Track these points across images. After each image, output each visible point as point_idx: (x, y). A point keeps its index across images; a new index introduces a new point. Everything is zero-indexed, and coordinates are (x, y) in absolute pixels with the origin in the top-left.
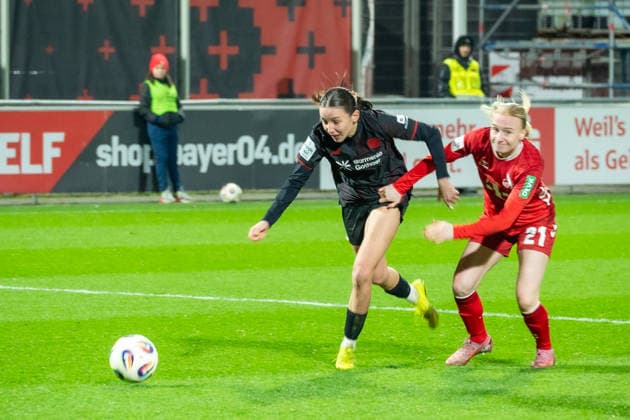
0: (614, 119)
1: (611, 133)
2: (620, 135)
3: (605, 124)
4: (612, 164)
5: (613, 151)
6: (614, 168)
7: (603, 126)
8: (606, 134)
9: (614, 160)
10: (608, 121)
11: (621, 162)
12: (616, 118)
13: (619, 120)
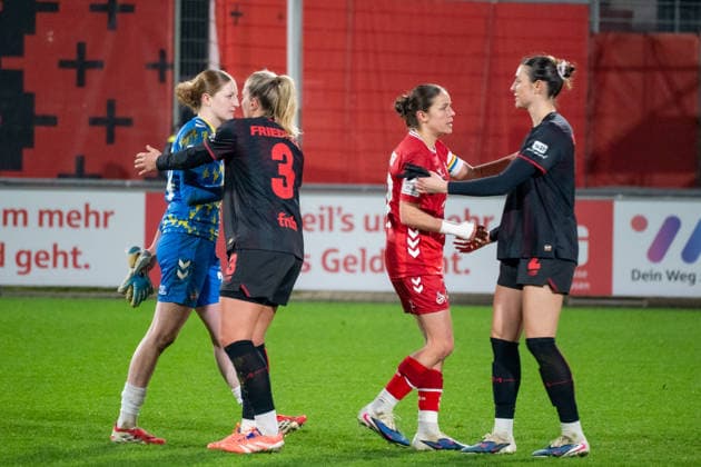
0: (335, 211)
1: (331, 227)
2: (344, 230)
3: (322, 217)
4: (331, 265)
5: (335, 250)
6: (336, 270)
7: (318, 220)
8: (322, 228)
9: (336, 262)
10: (326, 213)
11: (346, 264)
12: (340, 210)
13: (344, 212)
